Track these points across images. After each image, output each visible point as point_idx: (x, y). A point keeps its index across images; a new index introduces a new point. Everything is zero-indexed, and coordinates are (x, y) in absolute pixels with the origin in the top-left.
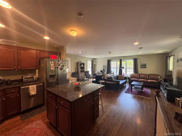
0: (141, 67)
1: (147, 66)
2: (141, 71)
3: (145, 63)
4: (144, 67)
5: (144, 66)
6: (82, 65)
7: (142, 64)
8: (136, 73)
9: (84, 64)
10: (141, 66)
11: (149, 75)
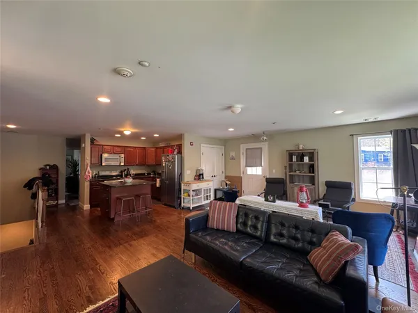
6: (306, 159)
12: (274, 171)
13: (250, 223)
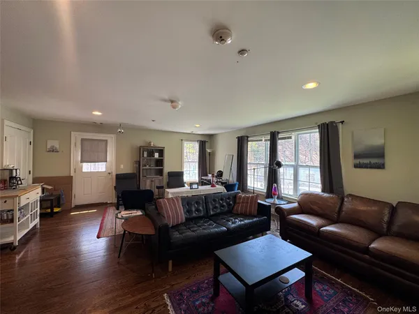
0: (357, 161)
1: (389, 160)
2: (357, 181)
3: (376, 140)
4: (374, 161)
5: (372, 159)
6: (157, 155)
7: (360, 148)
8: (331, 191)
9: (161, 152)
10: (356, 156)
11: (394, 210)
12: (122, 166)
13: (194, 209)
